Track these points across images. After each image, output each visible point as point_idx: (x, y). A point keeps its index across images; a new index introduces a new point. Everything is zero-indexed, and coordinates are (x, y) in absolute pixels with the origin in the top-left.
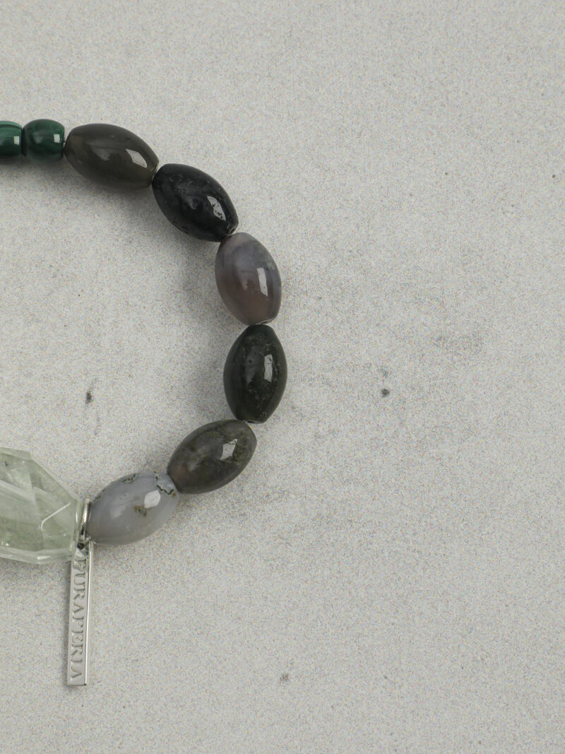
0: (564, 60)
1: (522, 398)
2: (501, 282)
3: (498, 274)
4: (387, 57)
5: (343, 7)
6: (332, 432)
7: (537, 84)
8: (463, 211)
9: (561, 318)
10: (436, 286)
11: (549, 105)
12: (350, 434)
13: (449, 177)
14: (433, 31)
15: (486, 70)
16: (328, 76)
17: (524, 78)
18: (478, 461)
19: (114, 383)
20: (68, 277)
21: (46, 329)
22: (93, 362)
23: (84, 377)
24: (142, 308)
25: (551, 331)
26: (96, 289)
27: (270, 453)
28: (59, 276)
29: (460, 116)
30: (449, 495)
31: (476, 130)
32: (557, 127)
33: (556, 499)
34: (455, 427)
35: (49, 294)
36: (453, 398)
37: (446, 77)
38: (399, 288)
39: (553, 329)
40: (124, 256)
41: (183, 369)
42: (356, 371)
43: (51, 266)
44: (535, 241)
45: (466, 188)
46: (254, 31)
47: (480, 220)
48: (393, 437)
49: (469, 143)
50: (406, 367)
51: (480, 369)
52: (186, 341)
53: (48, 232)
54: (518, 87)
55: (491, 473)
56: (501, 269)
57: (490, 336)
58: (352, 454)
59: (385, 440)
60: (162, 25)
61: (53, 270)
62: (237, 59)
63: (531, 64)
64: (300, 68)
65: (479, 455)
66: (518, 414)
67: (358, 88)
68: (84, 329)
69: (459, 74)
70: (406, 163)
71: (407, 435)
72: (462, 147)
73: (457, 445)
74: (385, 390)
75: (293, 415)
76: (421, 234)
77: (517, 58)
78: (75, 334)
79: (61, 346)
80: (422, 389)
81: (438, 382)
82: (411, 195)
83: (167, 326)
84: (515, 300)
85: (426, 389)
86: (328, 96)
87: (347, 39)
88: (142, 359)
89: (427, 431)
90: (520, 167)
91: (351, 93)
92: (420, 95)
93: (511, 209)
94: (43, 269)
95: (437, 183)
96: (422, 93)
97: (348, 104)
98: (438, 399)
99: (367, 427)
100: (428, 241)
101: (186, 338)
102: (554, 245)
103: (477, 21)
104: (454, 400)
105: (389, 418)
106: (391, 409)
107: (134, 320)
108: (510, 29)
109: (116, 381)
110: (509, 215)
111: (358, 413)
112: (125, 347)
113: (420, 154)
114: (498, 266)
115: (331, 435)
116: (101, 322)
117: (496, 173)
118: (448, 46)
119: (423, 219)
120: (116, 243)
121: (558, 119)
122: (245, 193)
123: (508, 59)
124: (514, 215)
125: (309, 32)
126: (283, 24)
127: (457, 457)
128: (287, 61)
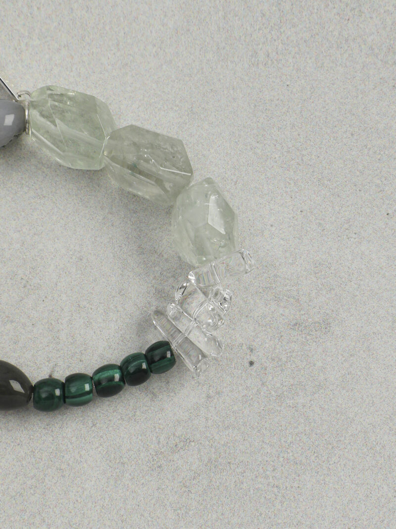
0: (395, 137)
1: (362, 363)
2: (346, 285)
3: (343, 280)
4: (253, 129)
5: (225, 92)
6: (218, 393)
7: (375, 152)
8: (315, 237)
9: (393, 308)
10: (293, 288)
11: (384, 167)
12: (230, 394)
13: (304, 213)
14: (291, 112)
15: (334, 141)
16: (216, 141)
17: (364, 148)
18: (326, 407)
19: (69, 367)
20: (35, 287)
21: (18, 328)
22: (54, 351)
23: (47, 363)
24: (90, 309)
25: (385, 317)
26: (56, 295)
27: (178, 411)
28: (28, 287)
29: (313, 172)
30: (302, 431)
31: (326, 182)
32: (391, 182)
33: (388, 428)
34: (308, 385)
35: (21, 301)
36: (307, 364)
37: (301, 145)
38: (261, 290)
39: (387, 315)
40: (76, 270)
41: (118, 353)
42: (233, 350)
43: (22, 279)
44: (373, 258)
45: (317, 221)
46: (167, 105)
47: (329, 243)
48: (256, 394)
49: (320, 191)
50: (267, 345)
51: (329, 344)
52: (121, 332)
53: (20, 252)
54: (360, 154)
55: (337, 413)
56: (346, 276)
57: (337, 322)
58: (231, 407)
59: (251, 396)
60: (104, 97)
61: (24, 282)
62: (156, 125)
63: (370, 139)
64: (198, 133)
65: (328, 402)
66: (359, 373)
67: (235, 150)
68: (47, 327)
69: (312, 143)
70: (267, 203)
71: (268, 392)
72: (315, 193)
73: (310, 396)
74: (251, 362)
75: (193, 383)
76: (280, 253)
77: (359, 134)
78: (41, 331)
79: (30, 340)
80: (280, 360)
81: (294, 354)
82: (272, 226)
83: (107, 322)
84: (357, 297)
85: (284, 359)
86: (215, 154)
87: (228, 115)
88: (90, 348)
89: (285, 388)
90: (361, 208)
91: (230, 154)
92: (280, 157)
93: (354, 236)
94: (16, 281)
95: (293, 218)
96: (281, 156)
97: (228, 161)
98: (294, 366)
99: (240, 388)
100: (286, 258)
101: (121, 330)
102: (388, 260)
103: (327, 108)
104: (308, 366)
105: (254, 381)
106: (255, 374)
107: (83, 318)
108: (354, 114)
109: (70, 365)
110: (352, 239)
111: (235, 378)
112: (78, 339)
113: (279, 198)
114: (343, 274)
115: (217, 396)
116: (60, 321)
117: (342, 211)
118: (303, 124)
119: (282, 242)
120: (71, 260)
121: (391, 176)
122: (161, 223)
123: (352, 135)
124: (357, 239)
125: (203, 108)
126: (187, 102)
127: (309, 405)
128: (189, 128)
